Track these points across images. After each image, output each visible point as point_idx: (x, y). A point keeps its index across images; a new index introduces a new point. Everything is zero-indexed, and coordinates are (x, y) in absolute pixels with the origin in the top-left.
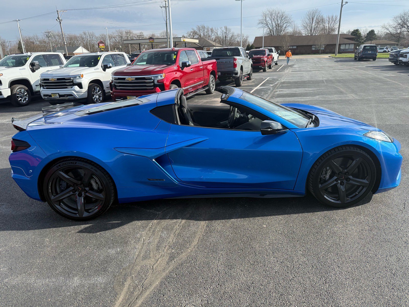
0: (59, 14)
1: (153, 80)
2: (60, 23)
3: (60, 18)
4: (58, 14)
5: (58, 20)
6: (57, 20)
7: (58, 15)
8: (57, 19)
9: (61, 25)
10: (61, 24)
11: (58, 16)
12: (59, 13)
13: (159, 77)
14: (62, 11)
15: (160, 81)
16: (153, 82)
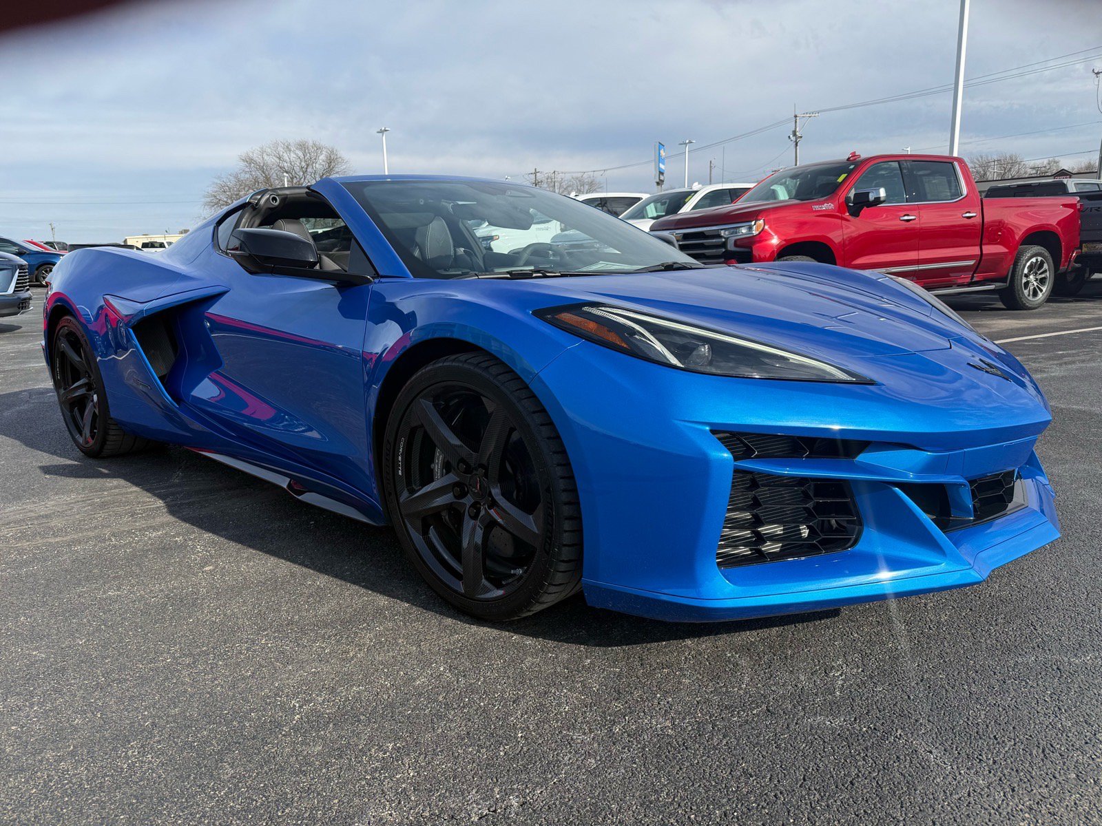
0: (798, 123)
1: (725, 238)
2: (796, 145)
3: (797, 134)
4: (796, 122)
5: (793, 138)
6: (789, 137)
7: (796, 126)
8: (791, 136)
9: (796, 149)
10: (798, 147)
11: (794, 129)
12: (798, 121)
13: (744, 231)
14: (808, 115)
15: (738, 243)
16: (724, 245)
